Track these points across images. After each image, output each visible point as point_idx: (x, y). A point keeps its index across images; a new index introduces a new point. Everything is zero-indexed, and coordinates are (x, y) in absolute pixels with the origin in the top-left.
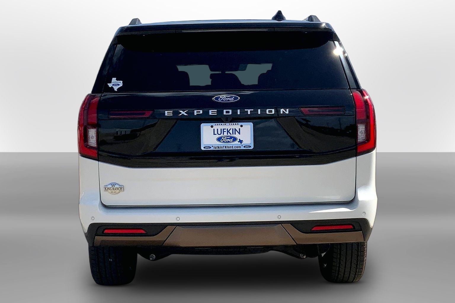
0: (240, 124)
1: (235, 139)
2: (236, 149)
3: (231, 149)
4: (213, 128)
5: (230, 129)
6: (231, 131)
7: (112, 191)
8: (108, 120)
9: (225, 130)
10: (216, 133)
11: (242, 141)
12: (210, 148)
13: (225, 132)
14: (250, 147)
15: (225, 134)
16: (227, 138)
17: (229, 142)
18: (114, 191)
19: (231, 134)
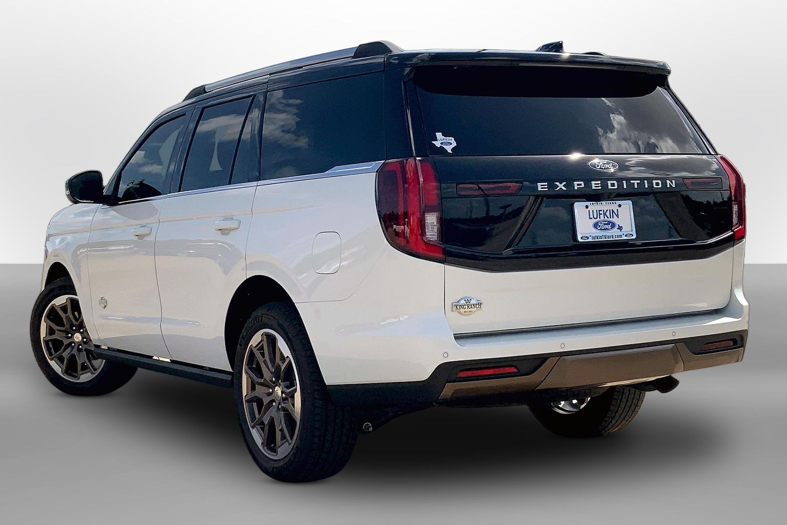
0: (618, 202)
1: (613, 225)
2: (617, 239)
3: (612, 239)
4: (588, 209)
5: (607, 210)
6: (608, 214)
7: (466, 310)
8: (457, 198)
9: (601, 212)
10: (591, 217)
11: (622, 227)
12: (588, 238)
13: (601, 214)
14: (632, 235)
15: (602, 218)
16: (605, 224)
17: (607, 229)
18: (469, 310)
19: (608, 218)
